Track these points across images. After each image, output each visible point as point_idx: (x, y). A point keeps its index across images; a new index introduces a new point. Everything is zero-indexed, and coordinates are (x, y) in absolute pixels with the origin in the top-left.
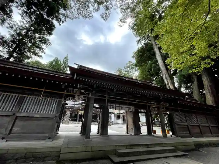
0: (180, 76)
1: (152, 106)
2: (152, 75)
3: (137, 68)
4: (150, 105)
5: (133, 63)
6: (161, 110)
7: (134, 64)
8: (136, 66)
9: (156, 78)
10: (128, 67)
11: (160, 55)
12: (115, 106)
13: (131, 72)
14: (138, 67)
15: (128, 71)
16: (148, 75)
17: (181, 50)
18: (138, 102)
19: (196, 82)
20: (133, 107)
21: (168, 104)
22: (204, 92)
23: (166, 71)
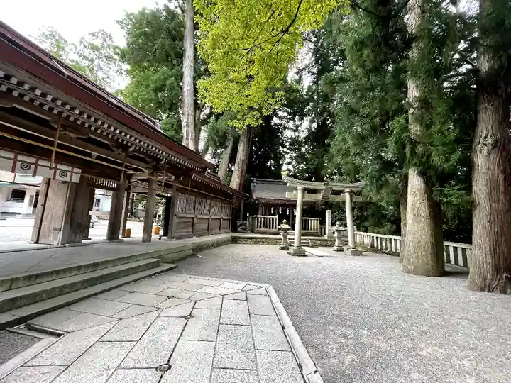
0: (213, 129)
1: (137, 175)
2: (159, 105)
3: (126, 67)
4: (132, 172)
5: (116, 44)
6: (155, 186)
7: (117, 47)
8: (123, 56)
9: (168, 117)
10: (94, 48)
11: (192, 64)
12: (36, 165)
13: (99, 67)
14: (129, 64)
15: (92, 61)
16: (151, 100)
17: (232, 76)
18: (98, 158)
19: (229, 150)
20: (76, 170)
21: (173, 177)
22: (233, 169)
23: (192, 109)
